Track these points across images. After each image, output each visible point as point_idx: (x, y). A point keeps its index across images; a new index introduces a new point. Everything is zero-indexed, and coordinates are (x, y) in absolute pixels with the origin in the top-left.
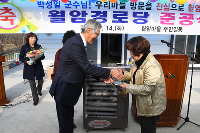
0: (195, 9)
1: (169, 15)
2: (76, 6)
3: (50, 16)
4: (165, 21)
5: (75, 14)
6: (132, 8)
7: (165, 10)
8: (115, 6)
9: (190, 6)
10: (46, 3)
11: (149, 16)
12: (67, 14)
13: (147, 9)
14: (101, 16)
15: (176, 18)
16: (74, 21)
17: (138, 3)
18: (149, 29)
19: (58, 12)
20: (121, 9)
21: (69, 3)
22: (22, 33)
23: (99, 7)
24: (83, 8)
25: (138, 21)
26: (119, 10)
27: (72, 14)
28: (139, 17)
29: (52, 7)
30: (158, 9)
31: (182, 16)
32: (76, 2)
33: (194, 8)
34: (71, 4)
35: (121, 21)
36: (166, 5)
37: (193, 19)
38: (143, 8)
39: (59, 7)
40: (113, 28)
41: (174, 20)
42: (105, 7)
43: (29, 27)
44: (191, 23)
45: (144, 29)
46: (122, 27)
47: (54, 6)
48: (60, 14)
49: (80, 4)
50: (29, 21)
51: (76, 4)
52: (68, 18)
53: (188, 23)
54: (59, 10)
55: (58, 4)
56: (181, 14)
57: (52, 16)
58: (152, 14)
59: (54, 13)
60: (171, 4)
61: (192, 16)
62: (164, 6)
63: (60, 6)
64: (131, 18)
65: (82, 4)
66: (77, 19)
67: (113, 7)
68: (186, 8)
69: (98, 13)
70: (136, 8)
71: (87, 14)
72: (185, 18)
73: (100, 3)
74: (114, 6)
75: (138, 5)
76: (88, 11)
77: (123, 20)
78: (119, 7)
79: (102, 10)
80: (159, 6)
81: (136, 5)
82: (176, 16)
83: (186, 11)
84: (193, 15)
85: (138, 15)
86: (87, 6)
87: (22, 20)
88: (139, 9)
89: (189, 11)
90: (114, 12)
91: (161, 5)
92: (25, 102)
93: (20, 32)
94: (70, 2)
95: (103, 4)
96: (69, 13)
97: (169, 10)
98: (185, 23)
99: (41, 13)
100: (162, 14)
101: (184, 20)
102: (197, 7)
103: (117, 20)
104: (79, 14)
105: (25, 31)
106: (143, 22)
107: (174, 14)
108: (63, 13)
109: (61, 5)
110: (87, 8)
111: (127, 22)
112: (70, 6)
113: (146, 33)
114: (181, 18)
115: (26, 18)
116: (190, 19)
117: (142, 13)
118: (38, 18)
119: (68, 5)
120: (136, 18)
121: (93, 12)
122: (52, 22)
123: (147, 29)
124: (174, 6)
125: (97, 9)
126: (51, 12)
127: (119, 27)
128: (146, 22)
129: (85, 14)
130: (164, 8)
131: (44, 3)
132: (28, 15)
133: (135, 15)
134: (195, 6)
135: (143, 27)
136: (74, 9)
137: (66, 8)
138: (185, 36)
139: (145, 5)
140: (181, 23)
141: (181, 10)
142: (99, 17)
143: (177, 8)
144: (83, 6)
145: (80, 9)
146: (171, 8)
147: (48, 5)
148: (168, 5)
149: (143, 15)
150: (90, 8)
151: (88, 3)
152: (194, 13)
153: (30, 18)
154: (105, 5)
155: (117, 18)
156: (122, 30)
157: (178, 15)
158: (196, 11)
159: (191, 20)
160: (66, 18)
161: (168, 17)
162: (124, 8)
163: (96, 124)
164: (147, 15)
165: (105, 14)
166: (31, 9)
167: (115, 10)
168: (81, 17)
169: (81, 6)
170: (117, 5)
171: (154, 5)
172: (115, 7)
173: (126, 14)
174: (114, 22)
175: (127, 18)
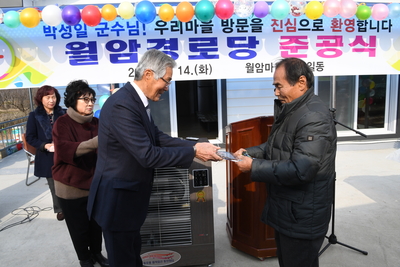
0: (344, 27)
1: (295, 39)
2: (118, 31)
3: (67, 53)
4: (289, 51)
5: (117, 46)
6: (224, 30)
7: (288, 31)
8: (192, 27)
9: (335, 21)
10: (59, 29)
11: (258, 42)
12: (101, 46)
13: (253, 31)
14: (166, 47)
15: (309, 45)
16: (114, 59)
17: (235, 21)
18: (260, 68)
19: (82, 45)
20: (203, 32)
21: (103, 26)
22: (15, 87)
23: (162, 30)
24: (130, 34)
25: (238, 55)
26: (200, 35)
27: (109, 46)
28: (239, 46)
29: (71, 36)
30: (274, 30)
31: (321, 41)
32: (117, 24)
33: (341, 24)
34: (106, 28)
35: (205, 56)
36: (289, 22)
37: (342, 45)
38: (245, 29)
39: (84, 35)
40: (192, 70)
41: (307, 48)
42: (172, 30)
43: (28, 75)
44: (339, 53)
45: (250, 69)
46: (208, 67)
47: (74, 32)
48: (87, 49)
49: (125, 27)
50: (29, 63)
51: (118, 28)
52: (103, 55)
53: (333, 53)
54: (85, 41)
55: (83, 30)
56: (319, 37)
57: (71, 53)
58: (264, 40)
59: (75, 46)
60: (299, 19)
61: (339, 40)
62: (284, 23)
63: (86, 33)
64: (223, 49)
65: (128, 27)
66: (120, 55)
67: (187, 29)
68: (327, 25)
69: (160, 43)
70: (232, 30)
71: (139, 46)
72: (326, 44)
73: (163, 24)
74: (189, 27)
75: (236, 24)
76: (141, 40)
77: (209, 53)
78: (199, 29)
79: (168, 35)
80: (275, 24)
81: (232, 23)
82: (308, 40)
83: (328, 30)
84: (341, 37)
85: (237, 42)
86: (138, 31)
87: (15, 62)
88: (238, 31)
89: (334, 30)
90: (191, 40)
91: (278, 23)
92: (22, 223)
93: (12, 86)
94: (106, 24)
95: (169, 26)
96: (103, 45)
97: (295, 31)
98: (326, 53)
99: (51, 48)
100: (282, 37)
101: (324, 48)
102: (348, 22)
103: (198, 54)
104: (123, 45)
105: (21, 84)
106: (247, 54)
107: (306, 37)
108: (93, 46)
109: (88, 31)
110: (138, 34)
111: (216, 57)
112: (106, 32)
113: (255, 75)
114: (318, 45)
115: (22, 59)
116: (335, 45)
117: (244, 39)
118: (45, 57)
119: (102, 30)
120: (234, 49)
121: (150, 41)
122: (73, 63)
123: (255, 69)
124: (304, 23)
125: (157, 36)
126: (70, 45)
127: (202, 67)
128: (253, 55)
129: (134, 45)
130: (285, 28)
131: (55, 29)
132: (25, 52)
133: (231, 42)
134: (343, 21)
135: (248, 65)
136: (113, 36)
137: (99, 35)
138: (330, 77)
139: (248, 24)
140: (320, 53)
141: (318, 30)
142: (162, 49)
143: (311, 26)
144: (130, 31)
145: (125, 37)
146: (299, 26)
147: (63, 32)
148: (292, 21)
149: (246, 42)
150: (144, 34)
151: (141, 25)
152: (343, 33)
153: (30, 59)
154: (172, 27)
155: (198, 50)
156: (209, 71)
157: (312, 39)
158: (346, 29)
159: (338, 48)
160: (98, 54)
161: (294, 44)
162: (210, 30)
163: (152, 259)
164: (253, 42)
165: (174, 43)
166: (30, 42)
167: (192, 34)
168: (127, 51)
169: (127, 30)
170: (196, 26)
171: (266, 22)
172: (191, 29)
173: (214, 41)
174: (191, 57)
175: (216, 50)
